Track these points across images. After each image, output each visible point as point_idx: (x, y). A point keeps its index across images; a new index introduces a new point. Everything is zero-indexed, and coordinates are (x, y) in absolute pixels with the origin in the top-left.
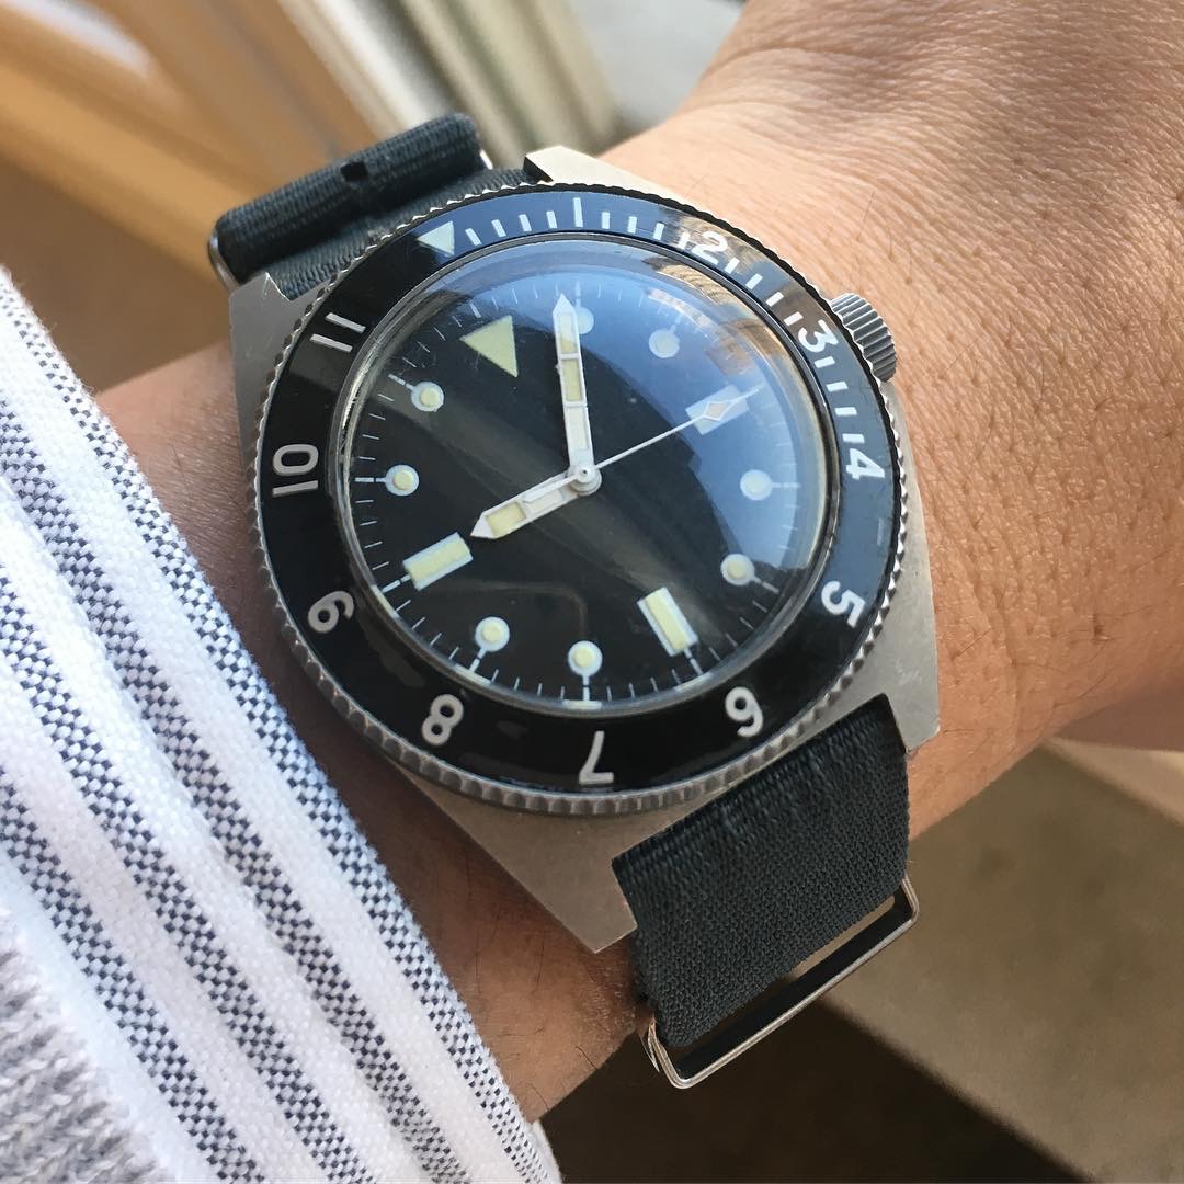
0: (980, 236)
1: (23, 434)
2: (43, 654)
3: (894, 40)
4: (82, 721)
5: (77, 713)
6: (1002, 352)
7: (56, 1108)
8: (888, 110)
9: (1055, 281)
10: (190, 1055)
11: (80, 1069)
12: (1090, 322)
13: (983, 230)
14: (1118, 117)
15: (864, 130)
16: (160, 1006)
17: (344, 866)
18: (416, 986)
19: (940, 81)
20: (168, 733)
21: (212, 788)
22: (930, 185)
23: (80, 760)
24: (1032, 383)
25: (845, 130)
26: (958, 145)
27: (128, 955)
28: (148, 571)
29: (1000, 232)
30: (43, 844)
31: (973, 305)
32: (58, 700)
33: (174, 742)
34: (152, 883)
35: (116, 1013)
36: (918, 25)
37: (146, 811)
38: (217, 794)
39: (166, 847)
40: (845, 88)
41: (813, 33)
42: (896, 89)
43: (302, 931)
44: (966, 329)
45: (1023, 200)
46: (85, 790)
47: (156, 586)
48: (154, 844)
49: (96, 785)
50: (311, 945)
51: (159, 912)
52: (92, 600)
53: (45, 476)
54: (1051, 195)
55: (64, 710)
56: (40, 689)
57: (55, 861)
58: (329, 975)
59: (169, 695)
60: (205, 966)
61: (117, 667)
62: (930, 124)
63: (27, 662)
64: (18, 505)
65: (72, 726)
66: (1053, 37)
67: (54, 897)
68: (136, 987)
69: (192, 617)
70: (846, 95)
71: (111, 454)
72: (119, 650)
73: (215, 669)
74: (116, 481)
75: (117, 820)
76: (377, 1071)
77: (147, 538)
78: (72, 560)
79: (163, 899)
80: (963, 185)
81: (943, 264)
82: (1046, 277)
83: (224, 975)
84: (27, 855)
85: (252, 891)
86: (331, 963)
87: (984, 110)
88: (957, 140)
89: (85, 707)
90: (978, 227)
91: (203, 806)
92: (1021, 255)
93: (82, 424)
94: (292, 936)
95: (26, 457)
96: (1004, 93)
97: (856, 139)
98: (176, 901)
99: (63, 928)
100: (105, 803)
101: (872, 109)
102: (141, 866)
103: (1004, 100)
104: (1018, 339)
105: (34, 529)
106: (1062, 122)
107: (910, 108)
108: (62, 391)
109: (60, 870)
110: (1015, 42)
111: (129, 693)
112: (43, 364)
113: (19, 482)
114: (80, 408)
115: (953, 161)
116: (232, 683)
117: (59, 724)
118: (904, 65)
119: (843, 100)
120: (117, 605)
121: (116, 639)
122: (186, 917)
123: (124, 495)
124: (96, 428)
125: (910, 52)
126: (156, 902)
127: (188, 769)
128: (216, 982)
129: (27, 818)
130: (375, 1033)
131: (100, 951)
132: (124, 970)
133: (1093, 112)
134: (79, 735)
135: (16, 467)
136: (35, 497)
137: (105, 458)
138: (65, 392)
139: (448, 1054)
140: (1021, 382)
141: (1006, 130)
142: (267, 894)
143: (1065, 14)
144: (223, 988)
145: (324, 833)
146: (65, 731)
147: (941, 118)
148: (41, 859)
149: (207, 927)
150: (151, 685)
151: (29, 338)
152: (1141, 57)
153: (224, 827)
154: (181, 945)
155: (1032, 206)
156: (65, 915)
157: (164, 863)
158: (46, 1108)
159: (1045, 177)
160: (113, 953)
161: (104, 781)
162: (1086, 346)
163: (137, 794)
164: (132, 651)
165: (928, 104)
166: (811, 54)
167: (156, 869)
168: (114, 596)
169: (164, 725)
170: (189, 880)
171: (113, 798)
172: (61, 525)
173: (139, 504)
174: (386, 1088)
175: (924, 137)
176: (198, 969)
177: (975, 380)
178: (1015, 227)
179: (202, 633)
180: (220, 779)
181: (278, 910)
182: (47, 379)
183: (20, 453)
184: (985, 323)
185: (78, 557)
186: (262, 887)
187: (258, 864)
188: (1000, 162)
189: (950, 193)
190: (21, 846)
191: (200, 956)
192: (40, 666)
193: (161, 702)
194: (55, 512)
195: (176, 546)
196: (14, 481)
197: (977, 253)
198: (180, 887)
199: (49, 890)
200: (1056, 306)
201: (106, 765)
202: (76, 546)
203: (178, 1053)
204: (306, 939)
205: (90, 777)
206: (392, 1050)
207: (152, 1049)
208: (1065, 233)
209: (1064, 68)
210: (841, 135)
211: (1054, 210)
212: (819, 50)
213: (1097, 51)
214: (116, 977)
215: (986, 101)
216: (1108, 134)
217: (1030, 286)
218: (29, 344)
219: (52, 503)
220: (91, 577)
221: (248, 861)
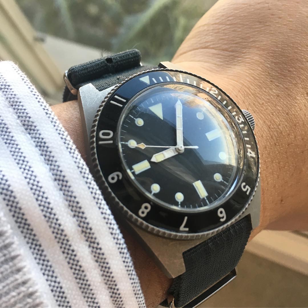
0: (263, 100)
1: (24, 108)
2: (31, 169)
3: (239, 48)
4: (42, 190)
5: (41, 187)
6: (268, 130)
7: (28, 303)
8: (240, 65)
9: (281, 113)
10: (66, 291)
11: (36, 292)
12: (288, 123)
13: (264, 98)
14: (294, 73)
15: (234, 70)
16: (59, 275)
17: (114, 238)
18: (129, 274)
19: (253, 59)
20: (67, 195)
21: (79, 212)
22: (252, 85)
23: (41, 201)
24: (274, 138)
25: (229, 70)
26: (258, 76)
27: (50, 259)
28: (62, 148)
29: (268, 99)
30: (29, 225)
31: (261, 117)
32: (36, 183)
33: (69, 198)
34: (60, 239)
35: (46, 277)
36: (245, 45)
37: (60, 218)
38: (81, 215)
39: (65, 228)
40: (227, 60)
41: (217, 46)
42: (242, 60)
43: (101, 256)
44: (260, 123)
45: (273, 92)
46: (43, 211)
47: (64, 152)
48: (61, 227)
49: (45, 209)
50: (103, 261)
51: (61, 248)
52: (46, 155)
53: (31, 120)
54: (279, 91)
55: (37, 186)
56: (30, 179)
57: (32, 230)
58: (107, 270)
59: (68, 184)
60: (73, 264)
61: (53, 175)
62: (251, 70)
63: (26, 171)
64: (23, 128)
65: (40, 191)
66: (280, 51)
67: (31, 241)
68: (52, 269)
69: (75, 162)
70: (228, 61)
71: (50, 114)
72: (54, 170)
73: (82, 178)
74: (52, 122)
75: (51, 220)
76: (116, 299)
77: (62, 138)
78: (39, 144)
79: (62, 243)
80: (260, 86)
81: (255, 105)
82: (278, 112)
83: (78, 268)
84: (24, 228)
85: (88, 243)
86: (108, 266)
87: (264, 68)
88: (258, 74)
89: (43, 185)
90: (263, 97)
91: (76, 218)
92: (273, 105)
93: (41, 105)
94: (98, 257)
95: (25, 114)
96: (268, 64)
97: (232, 72)
98: (66, 245)
99: (32, 250)
100: (48, 215)
101: (235, 65)
102: (57, 233)
103: (269, 66)
104: (272, 127)
105: (28, 135)
106: (282, 73)
107: (246, 65)
108: (35, 96)
109: (33, 233)
110: (271, 52)
111: (56, 183)
112: (29, 88)
113: (23, 122)
114: (40, 101)
115: (257, 80)
116: (87, 183)
117: (36, 190)
118: (243, 55)
119: (227, 63)
120: (53, 157)
121: (52, 167)
122: (69, 250)
123: (55, 126)
124: (45, 107)
125: (244, 52)
126: (60, 245)
127: (73, 206)
128: (75, 269)
129: (25, 217)
130: (117, 288)
131: (43, 258)
132: (49, 264)
133: (289, 71)
134: (41, 194)
135: (22, 117)
136: (28, 126)
137: (48, 115)
138: (36, 96)
139: (134, 295)
140: (272, 137)
141: (269, 73)
142: (92, 245)
143: (283, 46)
144: (77, 272)
145: (110, 228)
146: (37, 192)
147: (254, 68)
148: (28, 229)
149: (74, 253)
150: (63, 181)
151: (24, 81)
152: (300, 58)
153: (82, 224)
154: (66, 258)
155: (275, 93)
156: (33, 246)
157: (64, 233)
158: (25, 303)
159: (278, 86)
160: (46, 258)
161: (48, 208)
162: (287, 129)
163: (57, 212)
164: (57, 170)
165: (250, 65)
166: (217, 51)
167: (61, 235)
168: (52, 154)
169: (66, 193)
170: (70, 239)
171: (50, 213)
172: (36, 134)
173: (59, 129)
174: (117, 304)
175: (250, 73)
176: (70, 265)
177: (262, 136)
178: (271, 98)
179: (78, 167)
180: (82, 210)
181: (95, 250)
182: (31, 92)
183: (23, 113)
184: (264, 122)
185: (41, 142)
186: (91, 242)
187: (91, 236)
188: (267, 81)
189: (257, 88)
190: (22, 225)
191: (71, 261)
192: (30, 173)
193: (66, 186)
194: (34, 130)
195: (70, 141)
196: (22, 121)
197: (263, 104)
198: (68, 241)
199: (29, 238)
200: (280, 119)
201: (49, 203)
202: (40, 140)
203: (62, 290)
204: (102, 259)
205: (44, 207)
206: (120, 293)
207: (55, 289)
208: (282, 101)
209: (283, 59)
210: (228, 71)
211: (280, 95)
212: (219, 50)
213: (290, 56)
214: (47, 266)
215: (265, 66)
216: (292, 77)
217: (274, 113)
218: (25, 82)
219: (33, 128)
220: (45, 148)
221: (88, 235)
